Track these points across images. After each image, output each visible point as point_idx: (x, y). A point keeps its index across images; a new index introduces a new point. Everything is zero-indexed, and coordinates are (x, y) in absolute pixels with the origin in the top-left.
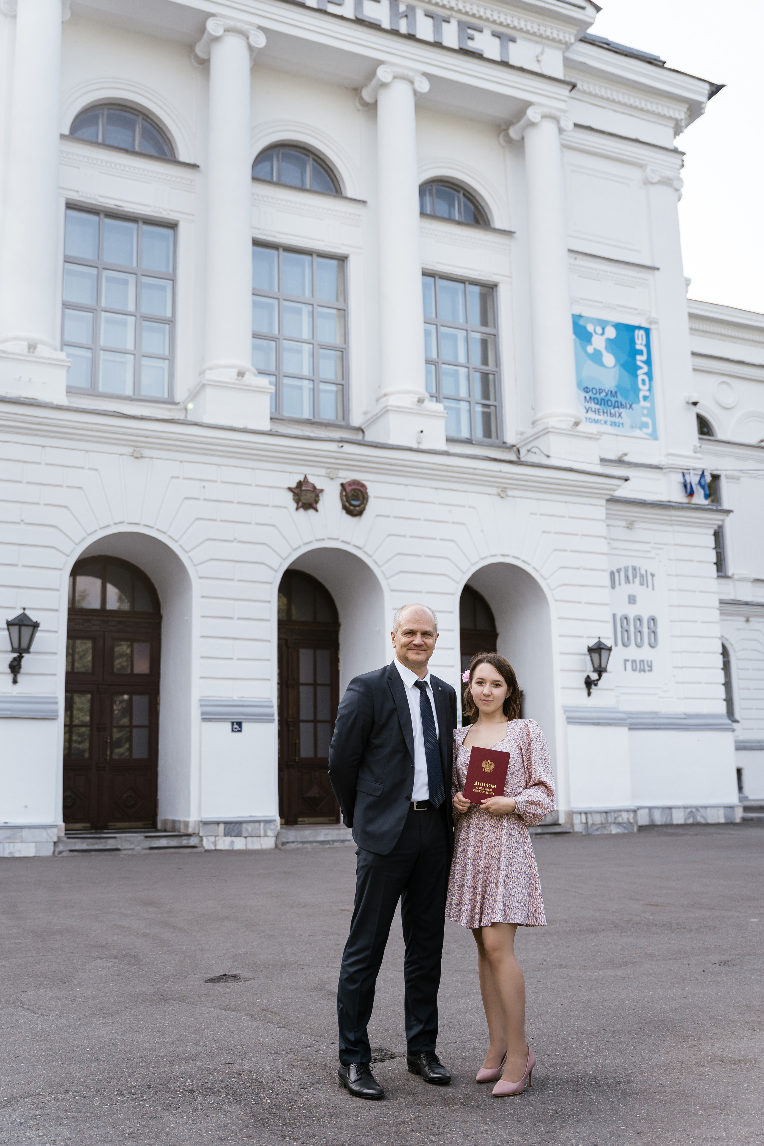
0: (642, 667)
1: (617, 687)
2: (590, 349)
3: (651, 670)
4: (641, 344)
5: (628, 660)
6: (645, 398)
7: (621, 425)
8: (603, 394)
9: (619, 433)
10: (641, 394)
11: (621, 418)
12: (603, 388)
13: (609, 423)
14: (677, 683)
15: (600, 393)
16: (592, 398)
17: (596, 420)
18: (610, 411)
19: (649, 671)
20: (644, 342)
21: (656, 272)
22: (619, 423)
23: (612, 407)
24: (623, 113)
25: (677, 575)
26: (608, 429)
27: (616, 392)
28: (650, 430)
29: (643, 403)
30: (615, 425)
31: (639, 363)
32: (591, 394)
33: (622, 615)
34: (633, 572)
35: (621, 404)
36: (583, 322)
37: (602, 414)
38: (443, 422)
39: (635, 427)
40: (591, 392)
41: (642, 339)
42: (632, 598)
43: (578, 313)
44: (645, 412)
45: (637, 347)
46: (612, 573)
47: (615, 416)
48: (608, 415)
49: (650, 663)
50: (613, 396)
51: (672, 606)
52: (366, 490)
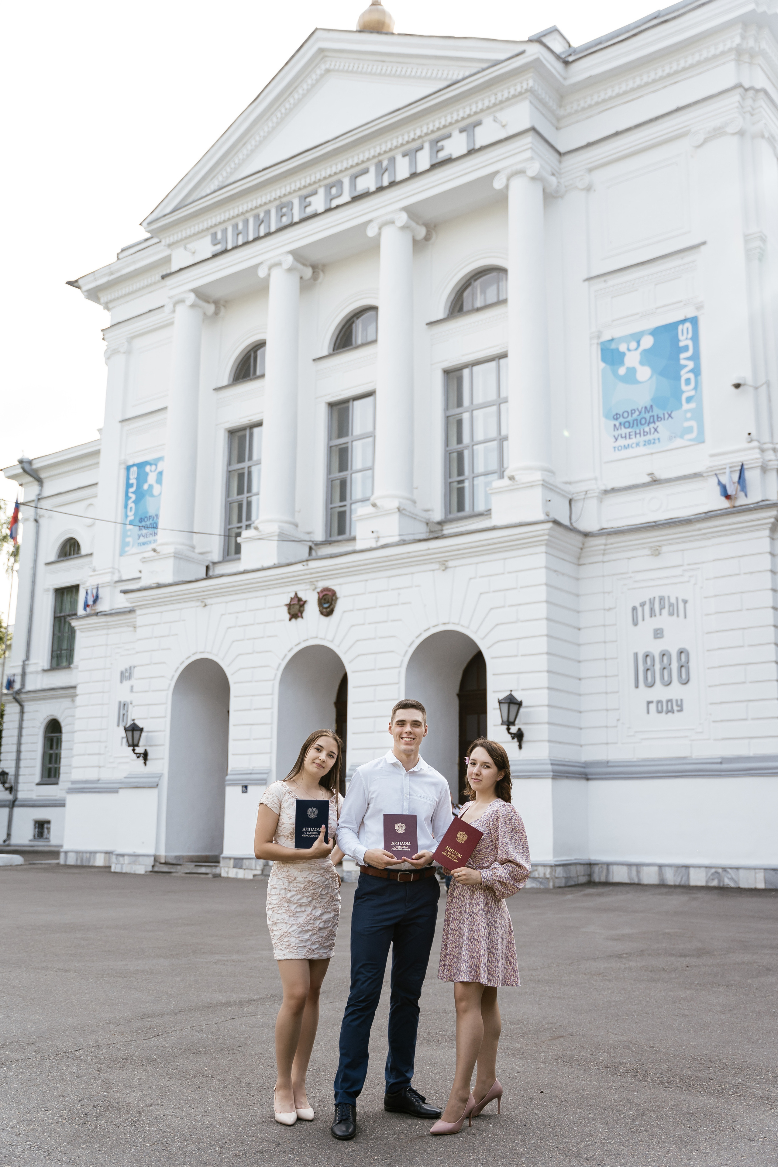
0: (670, 708)
1: (636, 732)
2: (622, 371)
3: (681, 710)
4: (687, 339)
5: (652, 702)
6: (689, 400)
7: (657, 441)
8: (635, 416)
9: (653, 451)
10: (684, 397)
11: (658, 432)
12: (635, 408)
13: (642, 443)
14: (714, 722)
15: (632, 414)
16: (622, 424)
17: (626, 445)
18: (644, 430)
19: (678, 711)
20: (690, 335)
21: (703, 248)
22: (654, 439)
23: (647, 424)
24: (665, 87)
25: (716, 596)
26: (642, 450)
27: (651, 406)
28: (694, 435)
29: (685, 406)
30: (649, 444)
31: (683, 362)
32: (622, 420)
33: (644, 654)
34: (660, 603)
35: (658, 418)
36: (613, 346)
37: (633, 436)
38: (396, 517)
39: (675, 437)
40: (621, 418)
41: (688, 333)
42: (659, 632)
43: (610, 338)
44: (689, 415)
45: (681, 344)
46: (634, 609)
47: (650, 434)
48: (640, 436)
49: (679, 703)
50: (649, 412)
51: (707, 633)
52: (334, 593)
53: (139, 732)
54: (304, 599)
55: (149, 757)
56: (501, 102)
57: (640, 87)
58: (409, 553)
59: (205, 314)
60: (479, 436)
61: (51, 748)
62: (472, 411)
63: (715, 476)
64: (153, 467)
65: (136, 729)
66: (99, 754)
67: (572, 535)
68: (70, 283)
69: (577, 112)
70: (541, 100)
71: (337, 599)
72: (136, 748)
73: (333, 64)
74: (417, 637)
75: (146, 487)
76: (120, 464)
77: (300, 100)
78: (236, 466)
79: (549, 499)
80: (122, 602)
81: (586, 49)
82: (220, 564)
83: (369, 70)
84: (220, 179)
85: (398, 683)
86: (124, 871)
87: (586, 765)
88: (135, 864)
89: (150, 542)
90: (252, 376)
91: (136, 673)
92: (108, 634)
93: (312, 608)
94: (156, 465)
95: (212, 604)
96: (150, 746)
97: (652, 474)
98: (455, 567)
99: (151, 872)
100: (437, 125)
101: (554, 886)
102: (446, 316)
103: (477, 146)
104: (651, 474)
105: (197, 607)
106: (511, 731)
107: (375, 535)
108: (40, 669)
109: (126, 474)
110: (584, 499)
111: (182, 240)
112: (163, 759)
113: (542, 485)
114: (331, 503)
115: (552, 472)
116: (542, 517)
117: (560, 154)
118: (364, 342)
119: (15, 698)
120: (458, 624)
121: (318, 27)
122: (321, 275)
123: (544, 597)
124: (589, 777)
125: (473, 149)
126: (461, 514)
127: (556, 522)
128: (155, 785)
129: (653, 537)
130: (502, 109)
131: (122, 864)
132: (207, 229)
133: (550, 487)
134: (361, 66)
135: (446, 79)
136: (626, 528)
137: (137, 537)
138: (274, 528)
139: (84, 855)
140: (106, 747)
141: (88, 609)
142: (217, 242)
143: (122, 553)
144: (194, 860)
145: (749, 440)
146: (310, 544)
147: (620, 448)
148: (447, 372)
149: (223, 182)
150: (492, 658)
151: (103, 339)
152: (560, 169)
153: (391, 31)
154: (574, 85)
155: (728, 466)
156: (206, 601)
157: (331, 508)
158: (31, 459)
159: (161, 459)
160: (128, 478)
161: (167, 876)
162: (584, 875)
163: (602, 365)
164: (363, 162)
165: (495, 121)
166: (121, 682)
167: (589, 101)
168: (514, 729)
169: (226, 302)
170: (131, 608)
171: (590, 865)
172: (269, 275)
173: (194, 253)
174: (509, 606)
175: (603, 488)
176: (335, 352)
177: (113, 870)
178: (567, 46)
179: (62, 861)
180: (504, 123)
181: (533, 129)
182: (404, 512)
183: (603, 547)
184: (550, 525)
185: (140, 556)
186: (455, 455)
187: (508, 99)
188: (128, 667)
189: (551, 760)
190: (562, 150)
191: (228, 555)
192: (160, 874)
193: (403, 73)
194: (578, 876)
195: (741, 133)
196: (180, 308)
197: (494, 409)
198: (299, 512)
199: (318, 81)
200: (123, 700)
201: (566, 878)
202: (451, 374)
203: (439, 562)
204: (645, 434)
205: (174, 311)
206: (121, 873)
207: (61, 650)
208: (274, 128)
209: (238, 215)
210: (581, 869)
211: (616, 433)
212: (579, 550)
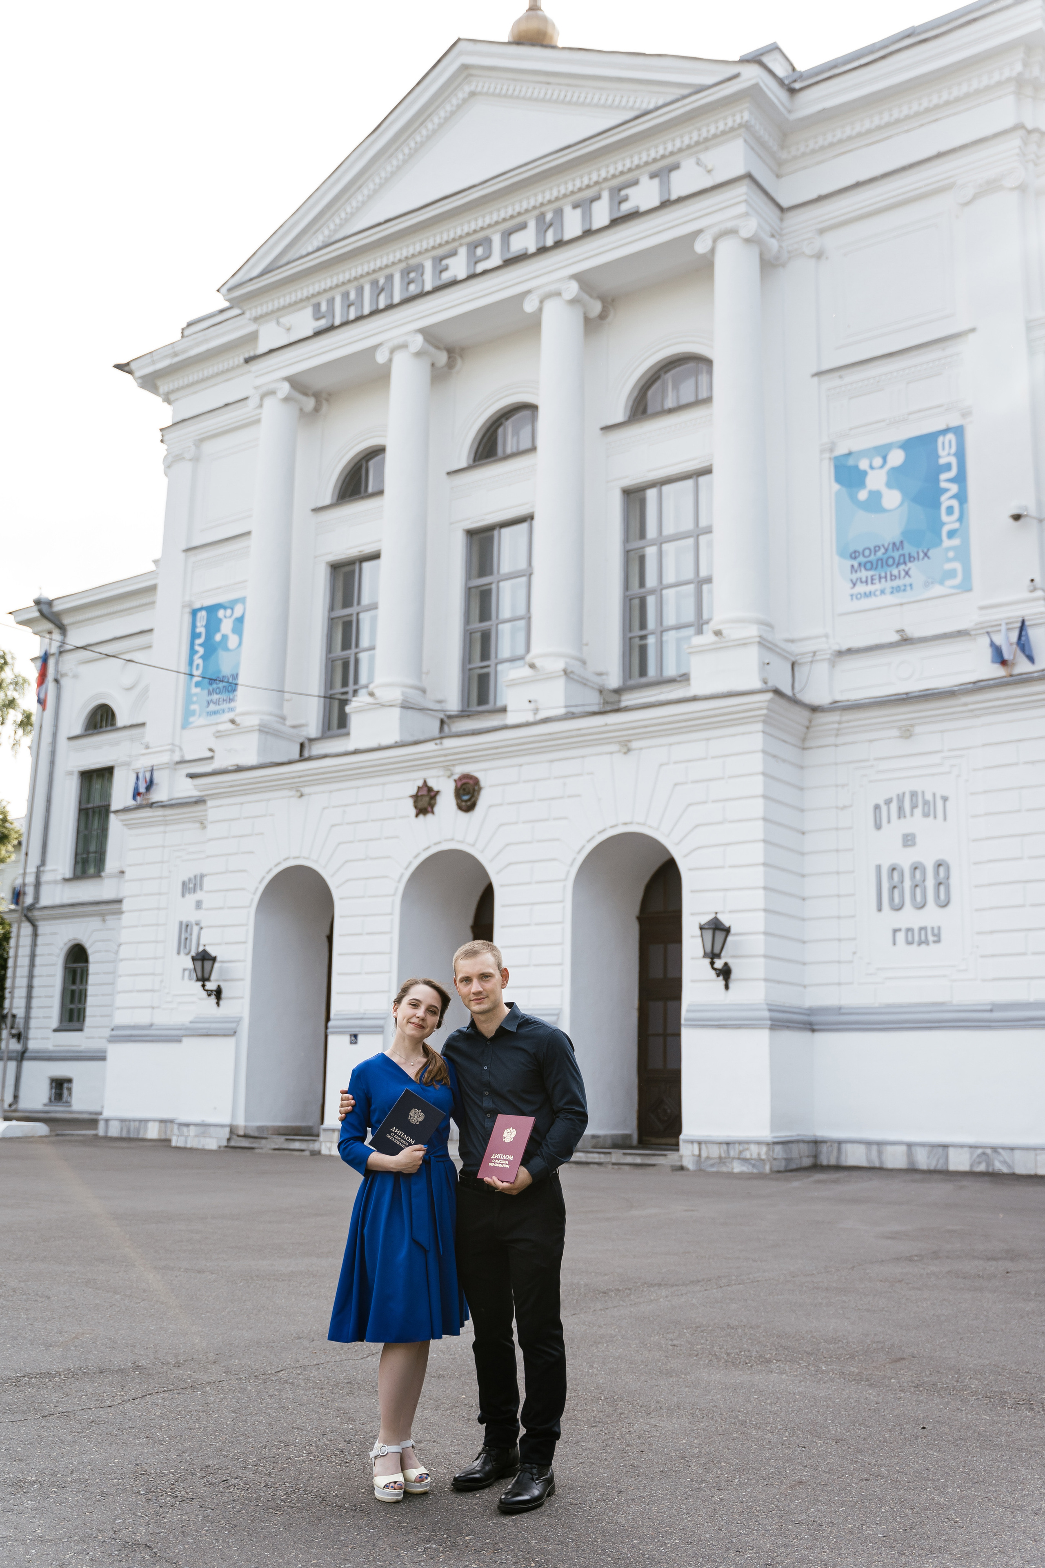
0: (923, 938)
1: (878, 969)
2: (863, 495)
3: (938, 941)
4: (949, 454)
5: (900, 930)
6: (951, 534)
7: (908, 588)
8: (880, 554)
9: (903, 601)
10: (945, 530)
11: (910, 576)
12: (880, 543)
13: (888, 591)
14: (983, 956)
15: (875, 551)
16: (863, 565)
17: (868, 593)
18: (891, 572)
19: (935, 942)
20: (953, 450)
21: (971, 336)
22: (905, 586)
23: (895, 566)
24: (922, 125)
25: (985, 792)
26: (888, 599)
27: (902, 542)
28: (958, 581)
29: (947, 543)
30: (898, 591)
31: (943, 485)
32: (861, 559)
33: (891, 865)
34: (912, 800)
35: (910, 557)
36: (851, 462)
37: (877, 581)
38: (561, 683)
39: (932, 583)
40: (861, 556)
41: (950, 447)
42: (909, 838)
43: (846, 451)
44: (951, 554)
45: (942, 461)
46: (877, 807)
47: (900, 578)
48: (886, 580)
49: (936, 931)
50: (898, 549)
51: (975, 840)
52: (476, 781)
53: (210, 963)
54: (436, 788)
55: (224, 995)
56: (706, 140)
57: (888, 125)
58: (579, 729)
59: (301, 410)
60: (670, 577)
61: (74, 982)
62: (661, 544)
63: (986, 634)
64: (229, 612)
65: (207, 957)
66: (153, 991)
67: (797, 709)
68: (118, 367)
69: (804, 155)
70: (759, 140)
71: (480, 789)
72: (207, 983)
73: (480, 85)
74: (589, 841)
75: (218, 637)
76: (184, 607)
77: (435, 132)
78: (341, 612)
79: (767, 661)
80: (187, 789)
81: (817, 74)
82: (317, 742)
83: (529, 94)
84: (326, 232)
85: (562, 902)
86: (189, 1145)
87: (811, 1011)
88: (205, 1137)
89: (223, 711)
90: (363, 494)
91: (207, 883)
92: (165, 832)
93: (447, 801)
94: (232, 609)
95: (310, 794)
96: (225, 980)
97: (903, 631)
98: (641, 749)
99: (226, 1147)
100: (620, 168)
101: (771, 1169)
102: (626, 419)
103: (674, 197)
104: (901, 631)
105: (290, 797)
106: (716, 966)
107: (532, 706)
108: (59, 877)
109: (191, 620)
110: (812, 662)
111: (273, 312)
112: (242, 998)
113: (759, 643)
114: (470, 662)
115: (770, 626)
116: (758, 685)
117: (782, 209)
118: (515, 450)
119: (26, 916)
120: (644, 824)
121: (461, 37)
122: (459, 361)
123: (760, 790)
124: (816, 1027)
125: (668, 201)
126: (644, 680)
127: (777, 692)
128: (231, 1032)
129: (904, 713)
130: (707, 149)
131: (187, 1137)
132: (308, 298)
133: (769, 645)
134: (518, 89)
135: (632, 108)
136: (867, 701)
137: (206, 704)
138: (395, 695)
139: (132, 1123)
140: (162, 981)
141: (138, 798)
142: (321, 315)
143: (185, 725)
144: (282, 1132)
145: (1032, 588)
146: (442, 715)
147: (859, 596)
148: (628, 493)
149: (329, 236)
150: (690, 869)
151: (162, 441)
152: (781, 229)
153: (553, 44)
154: (803, 119)
155: (1003, 623)
156: (302, 789)
157: (470, 670)
158: (51, 598)
159: (242, 600)
160: (194, 626)
161: (249, 1152)
162: (808, 1156)
163: (836, 487)
164: (519, 214)
165: (698, 164)
166: (183, 895)
167: (821, 142)
168: (719, 964)
169: (330, 394)
170: (198, 798)
171: (816, 1143)
172: (390, 360)
173: (289, 329)
174: (714, 801)
175: (837, 648)
176: (477, 463)
177: (173, 1144)
178: (790, 69)
179: (101, 1132)
180: (709, 167)
181: (749, 176)
182: (571, 675)
183: (836, 726)
184: (769, 696)
185: (213, 729)
186: (636, 602)
187: (715, 136)
188: (192, 876)
189: (767, 1004)
190: (785, 204)
191: (329, 729)
192: (238, 1150)
193: (575, 99)
194: (801, 1157)
195: (1022, 188)
196: (269, 402)
197: (691, 541)
198: (427, 673)
199: (459, 107)
200: (185, 920)
201: (786, 1159)
202: (632, 496)
203: (619, 742)
204: (893, 578)
205: (261, 406)
206: (185, 1148)
207: (88, 853)
208: (399, 168)
209: (349, 281)
210: (804, 1149)
211: (855, 576)
212: (805, 730)
